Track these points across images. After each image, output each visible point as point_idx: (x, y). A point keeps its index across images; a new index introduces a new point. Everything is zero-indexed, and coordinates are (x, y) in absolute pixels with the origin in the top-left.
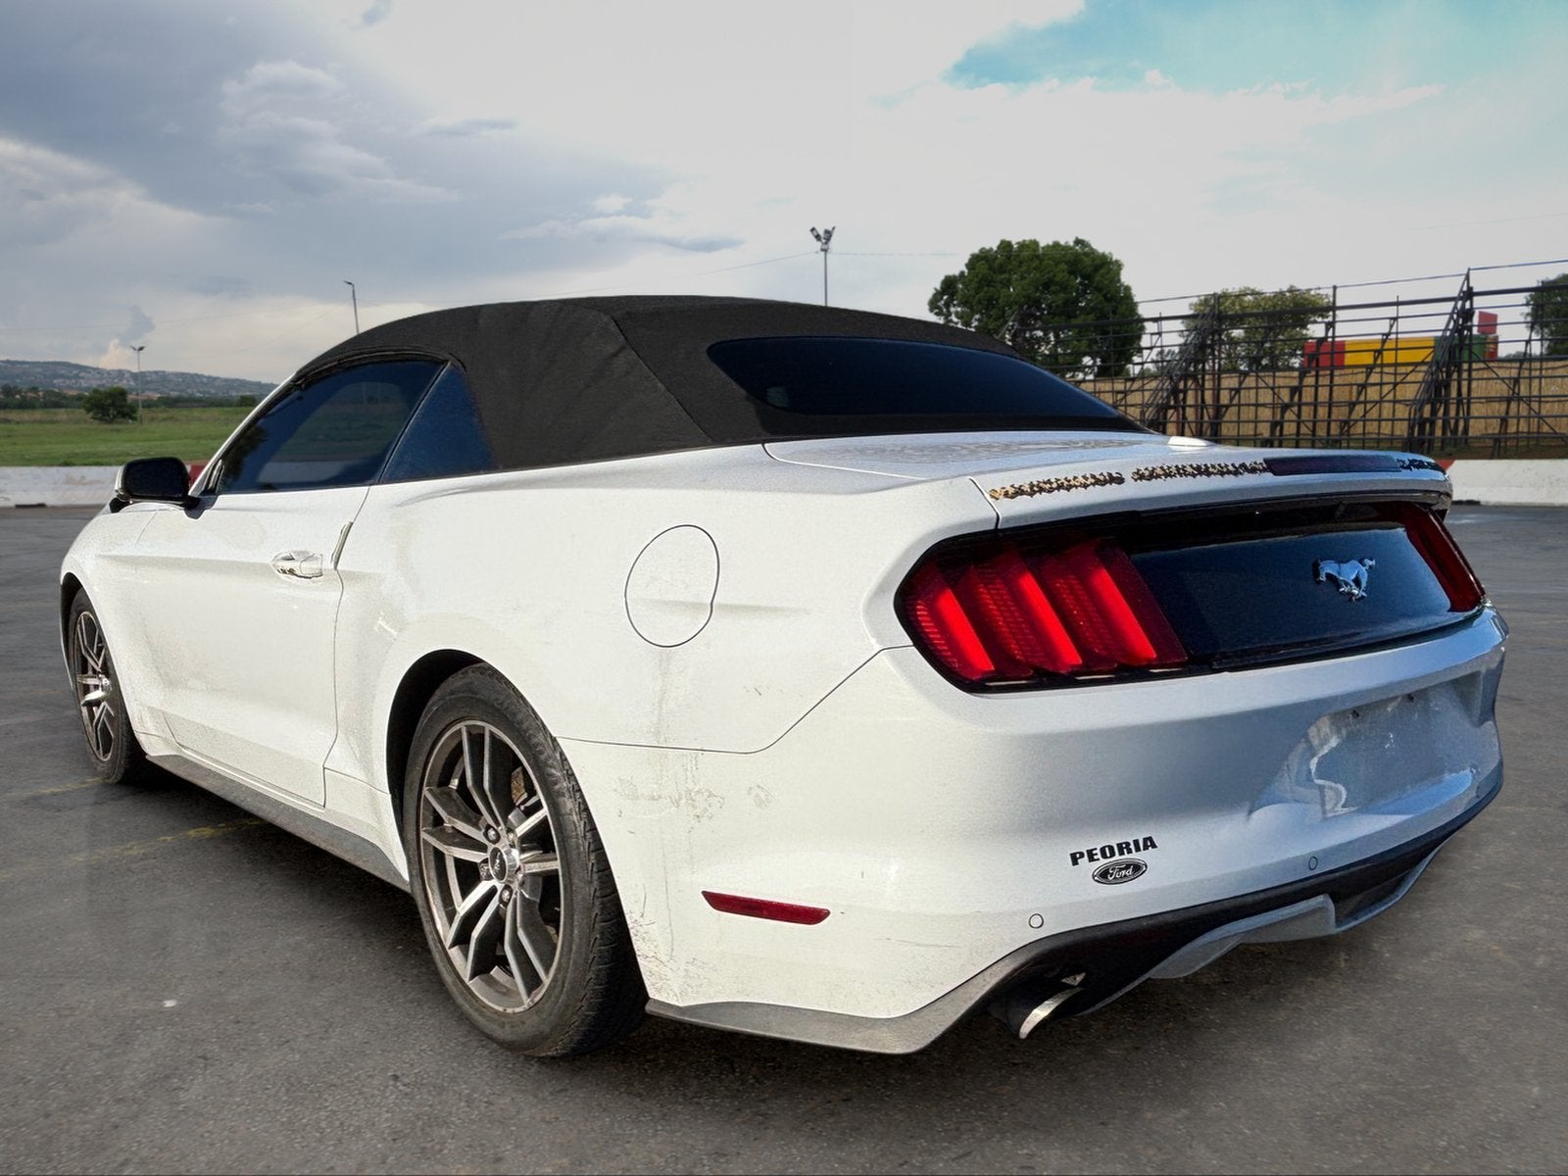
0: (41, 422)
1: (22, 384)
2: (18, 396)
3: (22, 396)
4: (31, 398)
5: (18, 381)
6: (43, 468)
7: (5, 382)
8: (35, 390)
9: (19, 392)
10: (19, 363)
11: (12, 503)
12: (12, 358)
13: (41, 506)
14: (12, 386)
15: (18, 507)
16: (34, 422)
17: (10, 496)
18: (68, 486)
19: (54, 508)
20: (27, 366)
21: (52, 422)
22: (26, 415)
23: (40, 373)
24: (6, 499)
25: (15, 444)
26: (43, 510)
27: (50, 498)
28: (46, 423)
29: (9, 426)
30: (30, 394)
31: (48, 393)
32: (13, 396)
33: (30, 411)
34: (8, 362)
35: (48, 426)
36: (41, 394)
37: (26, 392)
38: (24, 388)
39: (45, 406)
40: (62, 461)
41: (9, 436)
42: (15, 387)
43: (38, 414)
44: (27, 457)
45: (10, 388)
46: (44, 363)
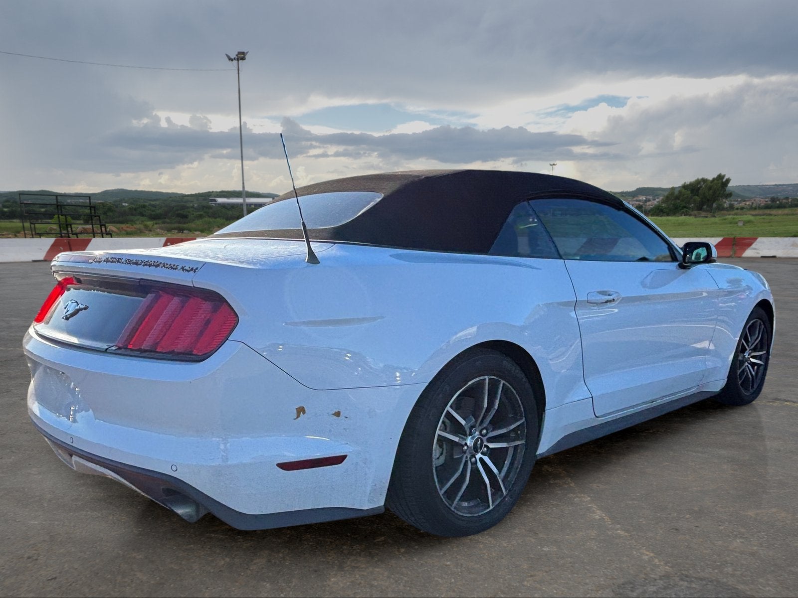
0: (787, 215)
1: (781, 196)
2: (778, 202)
3: (780, 202)
4: (785, 203)
5: (779, 194)
6: (782, 238)
7: (773, 195)
8: (787, 198)
9: (779, 200)
10: (780, 185)
11: (760, 255)
12: (777, 183)
13: (774, 257)
14: (775, 197)
15: (762, 257)
16: (784, 215)
17: (760, 252)
18: (792, 247)
19: (780, 258)
20: (785, 187)
21: (793, 214)
22: (780, 211)
23: (791, 190)
24: (758, 253)
25: (772, 226)
26: (774, 259)
27: (779, 253)
28: (790, 215)
29: (771, 217)
30: (784, 201)
31: (793, 200)
32: (776, 202)
33: (783, 209)
34: (776, 185)
35: (790, 217)
36: (790, 200)
37: (782, 200)
38: (782, 197)
39: (791, 206)
40: (793, 234)
41: (769, 222)
42: (777, 198)
43: (786, 211)
44: (776, 232)
45: (774, 198)
46: (794, 184)
